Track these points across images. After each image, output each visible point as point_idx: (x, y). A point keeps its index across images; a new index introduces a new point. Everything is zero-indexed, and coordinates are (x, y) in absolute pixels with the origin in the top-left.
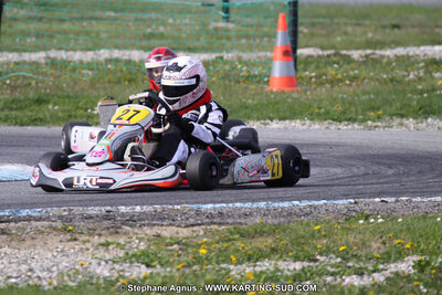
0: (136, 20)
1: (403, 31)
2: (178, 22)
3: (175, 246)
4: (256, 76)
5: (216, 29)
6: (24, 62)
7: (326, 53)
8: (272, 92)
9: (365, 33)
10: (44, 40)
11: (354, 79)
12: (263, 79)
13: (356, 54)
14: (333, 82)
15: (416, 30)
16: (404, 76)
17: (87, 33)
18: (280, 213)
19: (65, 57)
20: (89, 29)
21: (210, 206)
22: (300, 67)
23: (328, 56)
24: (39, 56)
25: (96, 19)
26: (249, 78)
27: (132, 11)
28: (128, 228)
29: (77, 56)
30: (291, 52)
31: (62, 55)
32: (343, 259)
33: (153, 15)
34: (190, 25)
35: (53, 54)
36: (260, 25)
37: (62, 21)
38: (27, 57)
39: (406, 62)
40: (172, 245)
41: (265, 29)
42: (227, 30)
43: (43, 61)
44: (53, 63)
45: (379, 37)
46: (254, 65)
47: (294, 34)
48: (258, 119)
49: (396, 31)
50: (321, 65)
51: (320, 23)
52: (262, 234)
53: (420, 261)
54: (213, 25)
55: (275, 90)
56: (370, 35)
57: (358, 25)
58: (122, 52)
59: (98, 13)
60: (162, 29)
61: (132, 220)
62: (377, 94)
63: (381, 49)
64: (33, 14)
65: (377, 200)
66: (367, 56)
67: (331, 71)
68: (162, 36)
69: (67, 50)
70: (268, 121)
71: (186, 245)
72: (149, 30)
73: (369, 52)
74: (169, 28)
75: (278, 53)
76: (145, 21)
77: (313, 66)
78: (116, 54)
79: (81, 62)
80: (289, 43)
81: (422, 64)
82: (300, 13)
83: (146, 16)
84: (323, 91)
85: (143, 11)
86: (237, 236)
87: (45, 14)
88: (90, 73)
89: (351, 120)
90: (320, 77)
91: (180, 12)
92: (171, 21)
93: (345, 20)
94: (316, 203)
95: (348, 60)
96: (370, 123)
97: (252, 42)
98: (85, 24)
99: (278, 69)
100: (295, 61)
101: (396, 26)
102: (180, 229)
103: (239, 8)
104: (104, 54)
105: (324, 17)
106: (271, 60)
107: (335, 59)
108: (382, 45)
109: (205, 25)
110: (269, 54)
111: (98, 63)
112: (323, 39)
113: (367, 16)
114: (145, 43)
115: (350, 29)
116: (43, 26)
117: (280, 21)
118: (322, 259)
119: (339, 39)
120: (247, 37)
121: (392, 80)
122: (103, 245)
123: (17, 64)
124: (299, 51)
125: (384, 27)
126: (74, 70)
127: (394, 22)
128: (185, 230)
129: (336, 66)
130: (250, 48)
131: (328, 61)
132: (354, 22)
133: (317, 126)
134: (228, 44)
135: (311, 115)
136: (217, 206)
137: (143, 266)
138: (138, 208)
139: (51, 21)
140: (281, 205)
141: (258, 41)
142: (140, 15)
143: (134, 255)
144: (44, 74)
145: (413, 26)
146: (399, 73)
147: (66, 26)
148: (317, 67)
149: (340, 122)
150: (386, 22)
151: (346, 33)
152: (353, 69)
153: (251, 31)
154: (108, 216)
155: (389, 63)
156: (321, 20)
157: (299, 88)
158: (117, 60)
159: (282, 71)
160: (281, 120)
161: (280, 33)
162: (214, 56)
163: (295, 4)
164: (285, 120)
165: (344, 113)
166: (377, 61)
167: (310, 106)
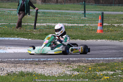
2: (74, 17)
3: (84, 68)
4: (94, 30)
5: (83, 19)
6: (42, 26)
8: (98, 33)
9: (116, 20)
10: (45, 21)
11: (115, 30)
12: (96, 30)
13: (116, 25)
14: (111, 31)
17: (54, 19)
18: (106, 61)
21: (90, 59)
22: (104, 28)
24: (45, 24)
25: (56, 16)
26: (92, 30)
27: (64, 14)
28: (72, 63)
30: (102, 24)
31: (50, 24)
32: (122, 71)
33: (69, 16)
34: (77, 18)
35: (48, 24)
37: (48, 16)
38: (42, 24)
41: (94, 19)
42: (85, 19)
44: (48, 26)
45: (119, 21)
46: (93, 27)
48: (95, 39)
52: (103, 65)
57: (114, 18)
59: (56, 15)
60: (71, 19)
61: (73, 61)
62: (121, 34)
64: (42, 15)
66: (118, 25)
67: (111, 29)
69: (51, 23)
70: (97, 40)
72: (68, 19)
73: (118, 24)
75: (99, 24)
83: (67, 16)
84: (109, 33)
85: (66, 15)
87: (44, 15)
89: (116, 40)
90: (108, 30)
91: (75, 15)
92: (72, 17)
93: (111, 17)
94: (114, 58)
95: (114, 26)
96: (120, 40)
98: (53, 17)
99: (99, 28)
100: (103, 26)
102: (84, 64)
106: (97, 26)
108: (120, 23)
109: (80, 18)
113: (116, 17)
114: (67, 22)
115: (112, 19)
116: (44, 18)
118: (117, 71)
119: (110, 21)
120: (90, 21)
122: (67, 67)
123: (40, 26)
131: (110, 26)
133: (109, 41)
134: (86, 22)
135: (107, 38)
136: (92, 59)
137: (77, 72)
138: (74, 59)
139: (46, 16)
140: (106, 59)
141: (92, 22)
142: (66, 16)
143: (75, 69)
144: (47, 28)
147: (49, 18)
148: (107, 28)
149: (114, 40)
151: (112, 20)
152: (115, 28)
153: (90, 19)
154: (68, 61)
156: (106, 17)
157: (103, 32)
159: (100, 29)
160: (100, 39)
161: (99, 20)
162: (84, 25)
163: (103, 14)
164: (101, 39)
165: (114, 38)
166: (121, 27)
167: (107, 36)
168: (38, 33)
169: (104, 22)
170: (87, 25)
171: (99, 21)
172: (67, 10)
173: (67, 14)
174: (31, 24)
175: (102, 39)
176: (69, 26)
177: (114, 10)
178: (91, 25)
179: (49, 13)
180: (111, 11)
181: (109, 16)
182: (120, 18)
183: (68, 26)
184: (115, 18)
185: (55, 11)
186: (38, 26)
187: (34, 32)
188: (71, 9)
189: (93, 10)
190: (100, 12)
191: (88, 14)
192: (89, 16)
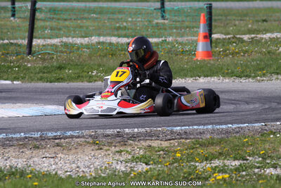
0: (109, 19)
1: (269, 23)
2: (134, 20)
3: (161, 152)
4: (187, 51)
5: (157, 23)
6: (48, 45)
7: (228, 37)
9: (247, 25)
10: (56, 31)
11: (246, 52)
12: (192, 52)
13: (246, 37)
14: (234, 54)
15: (277, 23)
16: (276, 50)
17: (81, 27)
18: (221, 132)
20: (81, 24)
21: (179, 128)
22: (213, 45)
23: (229, 39)
24: (56, 41)
25: (85, 18)
26: (183, 52)
27: (107, 13)
28: (131, 142)
29: (79, 41)
30: (208, 37)
31: (70, 40)
32: (263, 158)
33: (120, 16)
34: (141, 21)
35: (65, 39)
36: (183, 21)
37: (66, 20)
38: (49, 41)
40: (159, 151)
41: (187, 24)
42: (164, 24)
43: (59, 44)
44: (66, 45)
45: (255, 27)
46: (185, 44)
47: (210, 26)
48: (192, 77)
49: (265, 23)
50: (225, 44)
51: (219, 19)
52: (212, 144)
54: (156, 21)
55: (199, 59)
56: (250, 26)
57: (241, 20)
58: (105, 38)
59: (86, 15)
60: (125, 24)
61: (133, 137)
62: (261, 61)
64: (49, 15)
65: (278, 123)
66: (252, 38)
67: (232, 47)
68: (125, 28)
69: (73, 37)
70: (197, 78)
71: (168, 151)
72: (118, 25)
73: (253, 36)
74: (129, 24)
75: (201, 37)
76: (114, 19)
77: (221, 45)
78: (102, 39)
79: (82, 44)
82: (213, 14)
84: (228, 60)
86: (198, 146)
87: (55, 16)
88: (88, 50)
89: (248, 76)
90: (226, 51)
91: (135, 14)
92: (130, 19)
93: (234, 18)
94: (242, 125)
95: (242, 41)
96: (259, 78)
97: (179, 31)
98: (79, 22)
99: (201, 47)
100: (211, 42)
101: (265, 21)
102: (163, 142)
104: (95, 39)
105: (222, 16)
106: (197, 41)
107: (233, 40)
108: (258, 31)
109: (150, 22)
111: (92, 45)
112: (221, 29)
113: (246, 15)
115: (237, 23)
116: (54, 24)
117: (202, 18)
118: (250, 158)
119: (231, 28)
120: (176, 28)
121: (269, 52)
122: (118, 152)
123: (44, 46)
124: (214, 36)
125: (258, 21)
126: (78, 49)
127: (264, 18)
128: (166, 142)
129: (234, 44)
130: (182, 36)
131: (229, 42)
132: (239, 18)
133: (227, 81)
134: (166, 32)
135: (223, 73)
136: (183, 128)
137: (144, 164)
138: (136, 130)
139: (58, 19)
140: (221, 127)
141: (183, 30)
142: (111, 16)
143: (137, 158)
144: (62, 52)
145: (275, 21)
146: (273, 48)
147: (67, 23)
148: (223, 45)
149: (241, 78)
150: (259, 18)
151: (235, 25)
152: (245, 46)
153: (178, 25)
154: (118, 135)
155: (266, 42)
156: (220, 17)
157: (213, 58)
158: (103, 43)
159: (203, 48)
160: (205, 77)
161: (202, 25)
162: (161, 40)
163: (210, 8)
164: (208, 76)
165: (243, 72)
166: (259, 41)
167: (222, 69)
168: (40, 65)
169: (214, 31)
170: (170, 39)
171: (202, 29)
173: (114, 11)
174: (20, 41)
175: (211, 76)
176: (122, 44)
178: (180, 39)
179: (66, 10)
181: (227, 13)
182: (257, 19)
183: (118, 43)
184: (245, 18)
185: (82, 5)
186: (38, 46)
187: (29, 61)
190: (202, 5)
191: (172, 11)
192: (175, 16)
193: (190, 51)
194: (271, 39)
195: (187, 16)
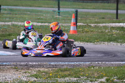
0: (35, 15)
1: (105, 19)
2: (46, 15)
3: (44, 73)
4: (66, 30)
5: (56, 17)
6: (6, 25)
7: (85, 24)
8: (70, 34)
10: (11, 19)
11: (92, 31)
13: (92, 25)
14: (86, 32)
17: (22, 18)
18: (71, 65)
19: (16, 24)
20: (23, 17)
21: (53, 63)
22: (78, 28)
23: (85, 25)
24: (9, 23)
27: (34, 12)
28: (31, 68)
31: (16, 23)
32: (87, 77)
33: (40, 13)
34: (49, 16)
35: (13, 23)
36: (67, 17)
37: (16, 14)
38: (6, 23)
39: (105, 27)
41: (69, 18)
42: (59, 18)
43: (11, 25)
44: (13, 25)
45: (99, 21)
46: (66, 27)
47: (76, 19)
49: (103, 19)
50: (83, 28)
52: (66, 70)
53: (107, 79)
54: (55, 17)
55: (71, 34)
56: (96, 20)
57: (93, 17)
59: (25, 13)
60: (42, 17)
61: (33, 66)
62: (98, 35)
63: (99, 24)
65: (97, 63)
66: (95, 26)
67: (86, 29)
68: (42, 19)
71: (47, 73)
72: (39, 17)
73: (96, 24)
74: (44, 17)
75: (72, 24)
77: (81, 28)
79: (21, 25)
80: (75, 22)
81: (110, 28)
82: (78, 14)
83: (38, 14)
84: (84, 34)
86: (60, 71)
87: (11, 12)
88: (23, 28)
89: (91, 42)
90: (83, 31)
91: (47, 13)
92: (44, 15)
93: (90, 16)
94: (81, 63)
95: (90, 26)
96: (95, 43)
97: (65, 21)
98: (22, 15)
99: (72, 28)
100: (77, 26)
101: (103, 18)
103: (62, 12)
105: (85, 15)
106: (70, 26)
108: (99, 23)
109: (53, 16)
110: (70, 24)
112: (84, 21)
113: (95, 15)
114: (37, 21)
115: (91, 18)
116: (11, 16)
117: (73, 16)
118: (82, 77)
119: (88, 21)
121: (102, 32)
122: (25, 72)
123: (4, 25)
124: (78, 24)
125: (100, 18)
126: (19, 27)
127: (103, 17)
128: (46, 69)
129: (87, 28)
130: (65, 23)
131: (85, 27)
132: (92, 17)
133: (82, 43)
135: (80, 40)
136: (55, 63)
137: (35, 78)
138: (34, 63)
139: (13, 14)
140: (72, 63)
141: (67, 21)
142: (36, 13)
143: (33, 75)
144: (11, 28)
145: (108, 18)
146: (104, 30)
147: (17, 16)
148: (82, 28)
149: (88, 42)
150: (101, 17)
151: (90, 20)
152: (92, 29)
153: (65, 18)
154: (26, 65)
155: (101, 28)
157: (77, 33)
161: (73, 19)
165: (89, 40)
166: (98, 27)
167: (80, 38)
168: (1, 33)
172: (40, 7)
173: (38, 11)
175: (75, 41)
176: (38, 26)
177: (95, 8)
178: (64, 25)
179: (17, 10)
180: (91, 9)
181: (87, 14)
183: (36, 25)
185: (24, 8)
186: (1, 25)
188: (44, 6)
189: (69, 7)
192: (64, 14)
193: (68, 30)
194: (103, 26)
195: (69, 15)
